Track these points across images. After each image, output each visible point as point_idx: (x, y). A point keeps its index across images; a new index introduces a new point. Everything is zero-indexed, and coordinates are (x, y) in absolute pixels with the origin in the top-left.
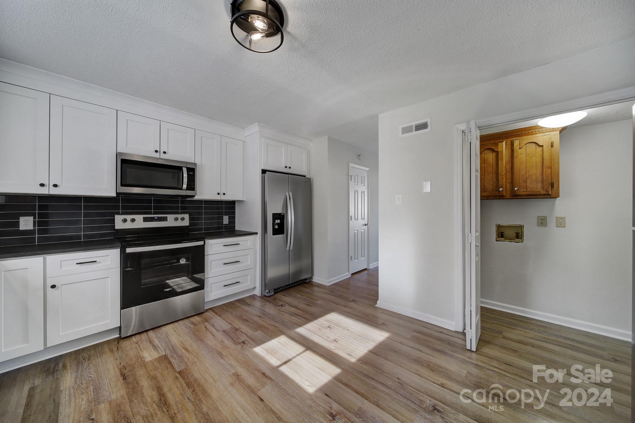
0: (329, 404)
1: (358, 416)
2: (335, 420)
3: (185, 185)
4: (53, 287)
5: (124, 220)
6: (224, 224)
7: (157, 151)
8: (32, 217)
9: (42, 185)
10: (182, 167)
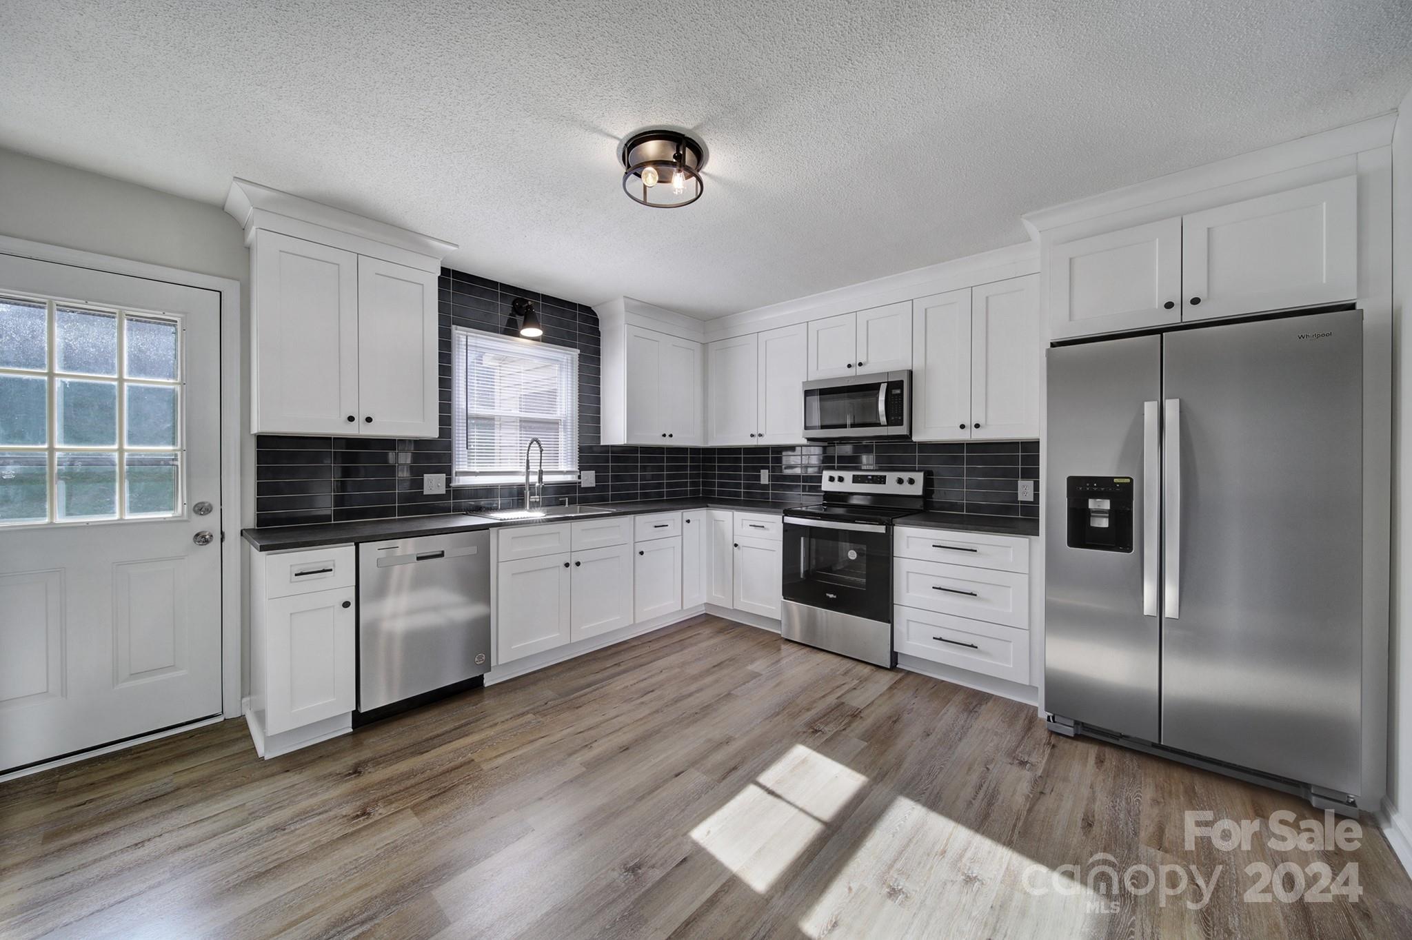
0: (662, 865)
1: (626, 913)
2: (625, 872)
3: (883, 416)
4: (736, 545)
5: (832, 479)
6: (1021, 501)
7: (849, 366)
8: (767, 471)
9: (752, 436)
10: (880, 384)
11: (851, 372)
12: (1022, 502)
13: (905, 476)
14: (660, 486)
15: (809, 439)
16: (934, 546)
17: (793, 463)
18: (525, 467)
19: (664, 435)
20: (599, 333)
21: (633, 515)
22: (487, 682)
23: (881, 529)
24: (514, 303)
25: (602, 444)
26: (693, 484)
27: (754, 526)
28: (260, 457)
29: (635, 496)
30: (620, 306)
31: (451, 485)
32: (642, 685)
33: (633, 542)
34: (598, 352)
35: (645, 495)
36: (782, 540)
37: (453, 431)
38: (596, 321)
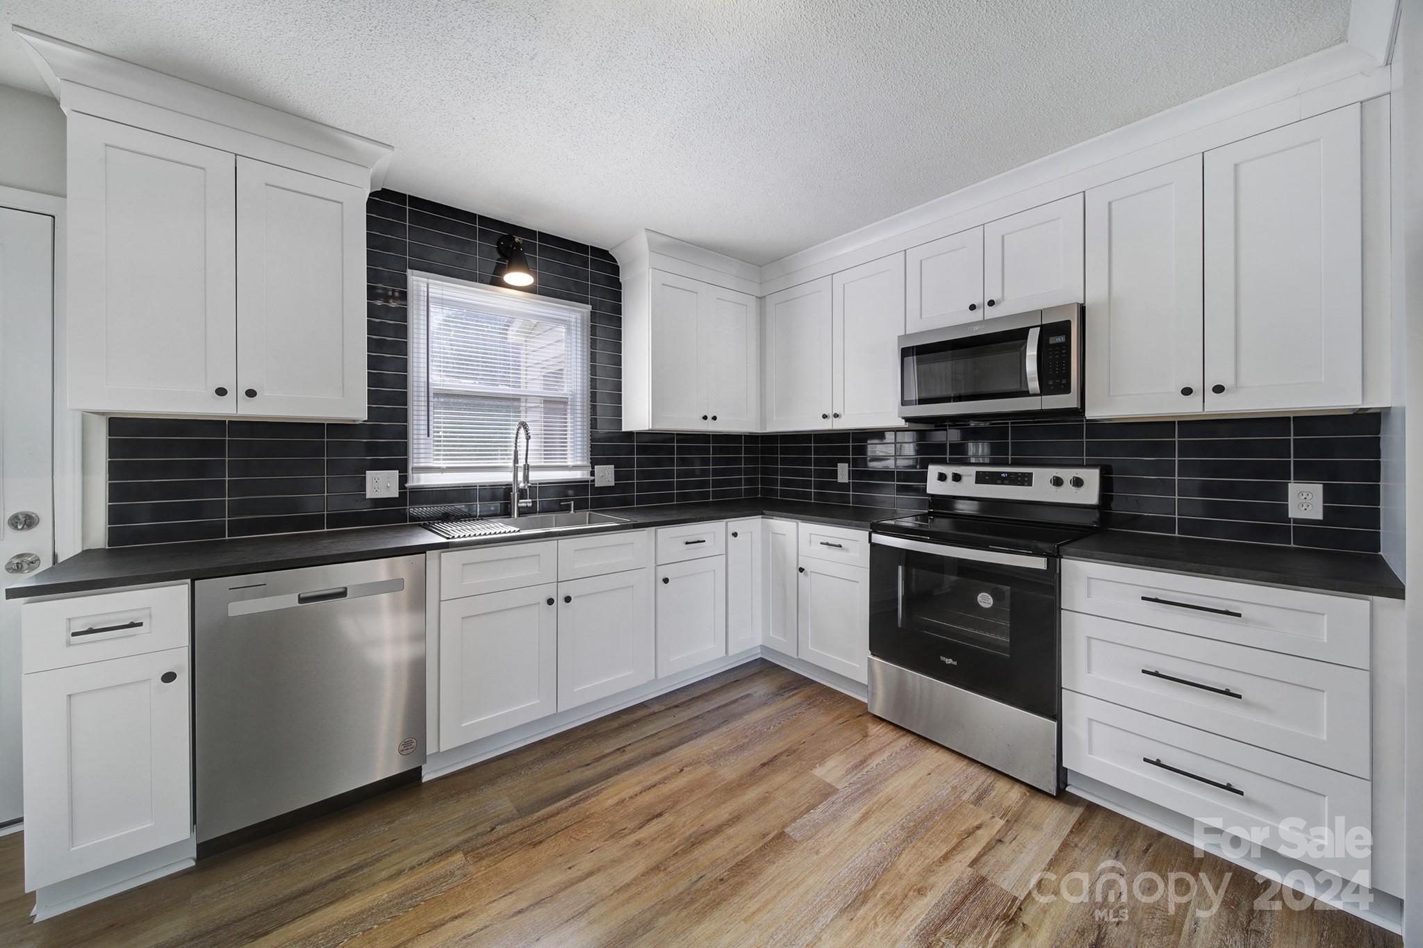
3: (1033, 380)
4: (801, 570)
5: (942, 477)
6: (1294, 519)
7: (973, 307)
8: (847, 465)
9: (825, 416)
10: (1028, 328)
11: (977, 316)
12: (1296, 521)
13: (1067, 474)
14: (704, 484)
15: (907, 420)
16: (1143, 598)
17: (881, 454)
18: (512, 461)
19: (705, 418)
20: (620, 284)
21: (654, 528)
22: (426, 778)
23: (1039, 563)
24: (498, 244)
25: (623, 430)
26: (748, 481)
27: (827, 544)
28: (115, 448)
29: (670, 498)
30: (642, 244)
31: (407, 485)
32: (647, 798)
33: (654, 565)
34: (618, 310)
35: (683, 496)
36: (869, 567)
37: (410, 413)
38: (616, 269)
